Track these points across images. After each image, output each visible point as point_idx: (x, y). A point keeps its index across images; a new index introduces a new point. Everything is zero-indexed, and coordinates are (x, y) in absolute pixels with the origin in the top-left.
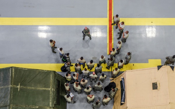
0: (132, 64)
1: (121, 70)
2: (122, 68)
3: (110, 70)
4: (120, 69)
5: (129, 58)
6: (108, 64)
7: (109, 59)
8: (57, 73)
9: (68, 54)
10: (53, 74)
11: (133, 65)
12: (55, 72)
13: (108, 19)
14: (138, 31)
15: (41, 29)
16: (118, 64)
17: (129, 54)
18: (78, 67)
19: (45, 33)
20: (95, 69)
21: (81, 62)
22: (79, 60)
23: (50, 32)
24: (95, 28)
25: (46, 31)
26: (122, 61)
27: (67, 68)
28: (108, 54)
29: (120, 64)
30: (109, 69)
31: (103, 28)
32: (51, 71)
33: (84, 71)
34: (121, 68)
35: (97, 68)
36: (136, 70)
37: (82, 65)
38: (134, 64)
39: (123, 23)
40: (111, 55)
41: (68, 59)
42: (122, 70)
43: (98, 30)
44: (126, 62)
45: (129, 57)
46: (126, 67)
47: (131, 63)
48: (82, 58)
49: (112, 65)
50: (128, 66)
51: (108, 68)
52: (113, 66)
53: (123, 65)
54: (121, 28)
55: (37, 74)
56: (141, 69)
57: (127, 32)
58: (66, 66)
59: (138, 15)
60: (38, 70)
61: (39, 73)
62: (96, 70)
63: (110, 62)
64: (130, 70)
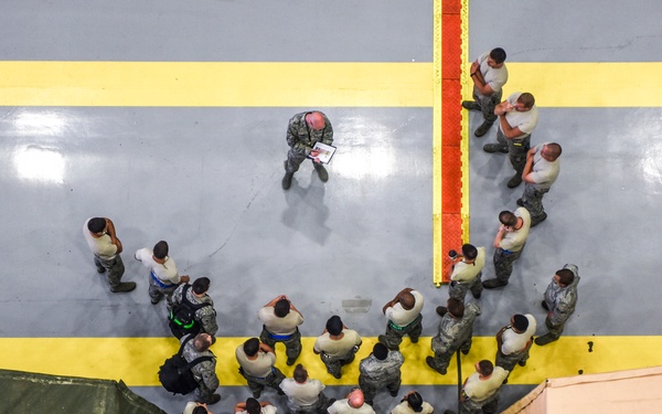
0: (582, 341)
1: (517, 376)
2: (522, 364)
3: (451, 377)
4: (509, 367)
5: (568, 300)
6: (437, 339)
7: (441, 311)
8: (131, 394)
9: (202, 285)
10: (112, 398)
11: (591, 344)
12: (119, 387)
13: (435, 67)
14: (615, 145)
15: (34, 132)
16: (500, 341)
17: (566, 278)
18: (262, 361)
19: (58, 155)
20: (362, 370)
21: (278, 328)
22: (268, 314)
23: (89, 146)
24: (359, 123)
25: (65, 145)
26: (520, 324)
27: (198, 368)
28: (438, 278)
29: (513, 341)
30: (443, 372)
31: (405, 123)
32: (95, 382)
33: (289, 385)
34: (514, 364)
35: (371, 367)
36: (609, 376)
37: (280, 347)
38: (597, 340)
39: (526, 102)
40: (453, 284)
41: (204, 312)
42: (520, 377)
43: (379, 136)
44: (545, 330)
45: (563, 298)
46: (548, 360)
47: (574, 334)
48: (282, 307)
49: (462, 346)
50: (556, 352)
51: (437, 363)
52: (466, 352)
53: (528, 345)
54: (515, 132)
55: (18, 402)
56: (638, 373)
57: (554, 153)
58: (192, 355)
59: (621, 47)
60: (23, 373)
61: (25, 394)
62: (363, 377)
63: (452, 329)
64: (572, 375)
